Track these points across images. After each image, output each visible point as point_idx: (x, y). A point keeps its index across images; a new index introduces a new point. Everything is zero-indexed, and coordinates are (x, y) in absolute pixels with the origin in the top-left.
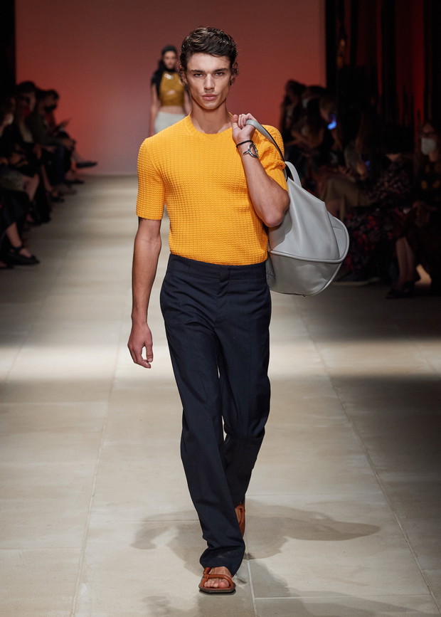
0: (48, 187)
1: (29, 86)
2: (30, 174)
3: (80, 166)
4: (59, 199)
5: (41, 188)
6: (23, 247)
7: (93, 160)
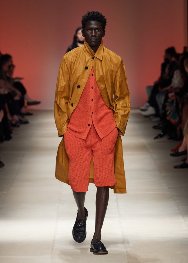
0: (9, 117)
3: (30, 104)
7: (38, 100)
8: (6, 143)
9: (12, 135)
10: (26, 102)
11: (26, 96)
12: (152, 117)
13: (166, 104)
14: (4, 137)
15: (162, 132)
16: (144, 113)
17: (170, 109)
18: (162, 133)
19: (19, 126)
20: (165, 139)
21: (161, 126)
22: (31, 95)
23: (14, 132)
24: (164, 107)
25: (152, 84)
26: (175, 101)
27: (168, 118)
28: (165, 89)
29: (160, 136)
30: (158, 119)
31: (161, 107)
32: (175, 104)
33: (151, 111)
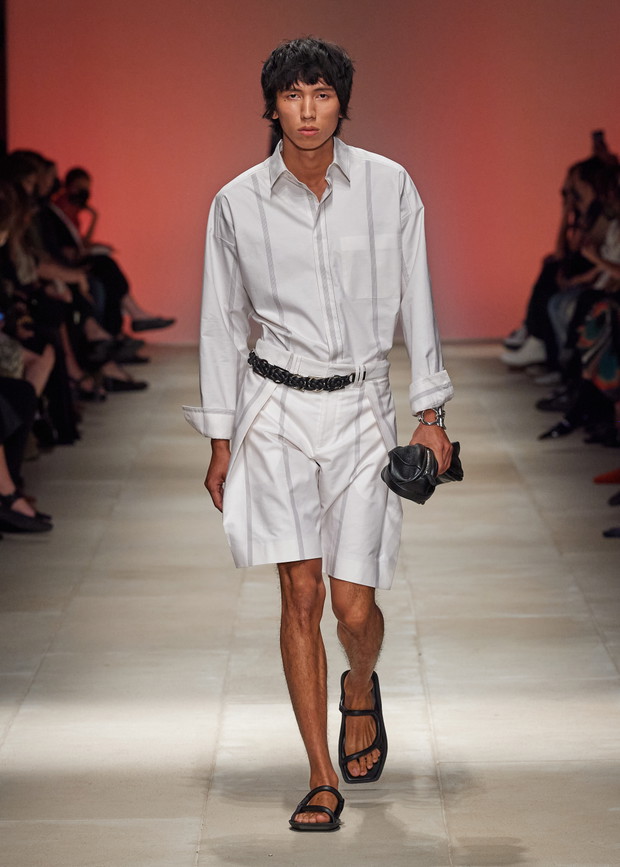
8: (62, 453)
9: (80, 427)
10: (127, 320)
11: (126, 301)
12: (532, 371)
14: (55, 434)
15: (567, 418)
16: (511, 358)
17: (592, 345)
18: (566, 423)
19: (103, 398)
20: (576, 440)
21: (564, 399)
22: (143, 299)
23: (87, 418)
26: (608, 319)
27: (586, 375)
28: (577, 280)
29: (562, 431)
30: (555, 377)
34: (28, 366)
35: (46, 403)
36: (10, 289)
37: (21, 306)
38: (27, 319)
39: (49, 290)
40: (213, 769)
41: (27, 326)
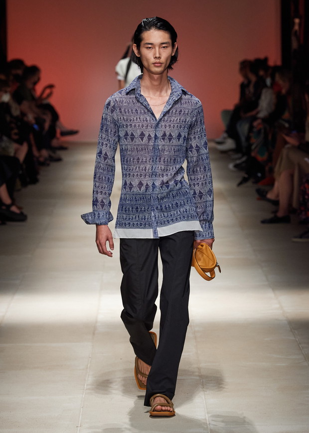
0: (35, 152)
1: (19, 63)
2: (20, 142)
3: (64, 134)
4: (44, 164)
5: (29, 154)
6: (13, 204)
7: (75, 128)
8: (31, 188)
9: (39, 177)
10: (58, 131)
11: (58, 123)
12: (230, 153)
13: (251, 135)
14: (28, 179)
15: (247, 174)
16: (220, 147)
17: (256, 142)
19: (48, 165)
23: (41, 173)
24: (248, 138)
25: (231, 106)
26: (263, 131)
27: (253, 154)
31: (243, 139)
32: (262, 135)
33: (230, 144)
34: (16, 151)
35: (24, 167)
36: (8, 118)
37: (13, 125)
38: (16, 131)
39: (25, 119)
40: (96, 322)
41: (16, 134)
